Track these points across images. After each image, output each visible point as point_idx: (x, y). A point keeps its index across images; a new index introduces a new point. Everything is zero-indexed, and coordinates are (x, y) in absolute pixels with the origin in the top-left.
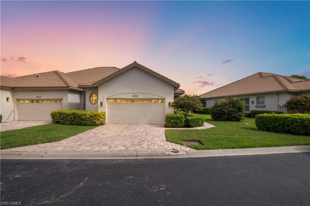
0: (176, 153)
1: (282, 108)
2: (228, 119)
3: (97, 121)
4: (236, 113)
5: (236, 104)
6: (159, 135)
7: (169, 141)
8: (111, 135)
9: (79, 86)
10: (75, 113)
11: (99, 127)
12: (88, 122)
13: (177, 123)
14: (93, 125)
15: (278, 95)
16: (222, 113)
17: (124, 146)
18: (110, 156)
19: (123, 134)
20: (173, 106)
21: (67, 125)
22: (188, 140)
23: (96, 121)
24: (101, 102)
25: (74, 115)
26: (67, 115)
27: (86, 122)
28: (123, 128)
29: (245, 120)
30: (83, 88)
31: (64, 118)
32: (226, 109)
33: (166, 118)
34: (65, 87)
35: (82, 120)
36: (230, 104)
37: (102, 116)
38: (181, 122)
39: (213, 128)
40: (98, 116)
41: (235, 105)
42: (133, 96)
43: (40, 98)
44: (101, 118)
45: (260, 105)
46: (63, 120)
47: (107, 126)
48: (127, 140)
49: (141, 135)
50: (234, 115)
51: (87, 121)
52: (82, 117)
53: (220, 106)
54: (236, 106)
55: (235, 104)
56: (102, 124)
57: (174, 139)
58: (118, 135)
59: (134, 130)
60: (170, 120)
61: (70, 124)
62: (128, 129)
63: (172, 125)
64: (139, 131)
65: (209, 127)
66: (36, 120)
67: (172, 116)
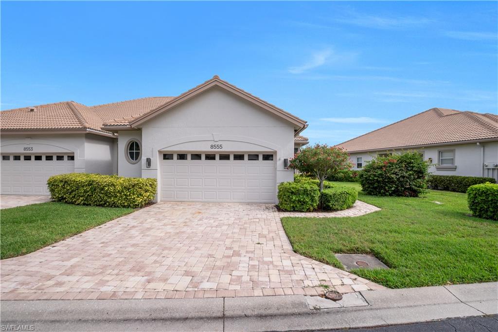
0: (335, 300)
1: (491, 171)
2: (397, 193)
3: (138, 197)
4: (414, 180)
5: (412, 163)
6: (272, 232)
7: (301, 254)
8: (161, 235)
9: (103, 127)
10: (93, 181)
11: (141, 210)
12: (119, 199)
13: (304, 203)
14: (129, 206)
15: (484, 147)
16: (386, 180)
17: (187, 273)
18: (141, 316)
19: (189, 230)
20: (292, 167)
21: (78, 204)
22: (343, 248)
23: (134, 198)
24: (147, 159)
25: (91, 184)
26: (79, 185)
27: (116, 201)
28: (191, 213)
29: (428, 194)
30: (114, 131)
31: (73, 191)
32: (393, 174)
33: (280, 191)
34: (79, 129)
35: (106, 195)
36: (401, 162)
37: (149, 188)
38: (313, 200)
39: (376, 212)
40: (140, 188)
41: (412, 165)
42: (212, 147)
43: (30, 152)
44: (146, 191)
45: (445, 165)
46: (70, 194)
47: (159, 208)
48: (197, 249)
49: (230, 232)
50: (410, 185)
51: (116, 197)
52: (107, 188)
53: (381, 168)
54: (413, 167)
55: (410, 163)
56: (149, 203)
57: (312, 247)
58: (178, 233)
59: (213, 218)
60: (289, 196)
61: (84, 204)
62: (199, 216)
63: (293, 207)
64: (226, 222)
65: (369, 212)
66: (24, 193)
67: (293, 188)
